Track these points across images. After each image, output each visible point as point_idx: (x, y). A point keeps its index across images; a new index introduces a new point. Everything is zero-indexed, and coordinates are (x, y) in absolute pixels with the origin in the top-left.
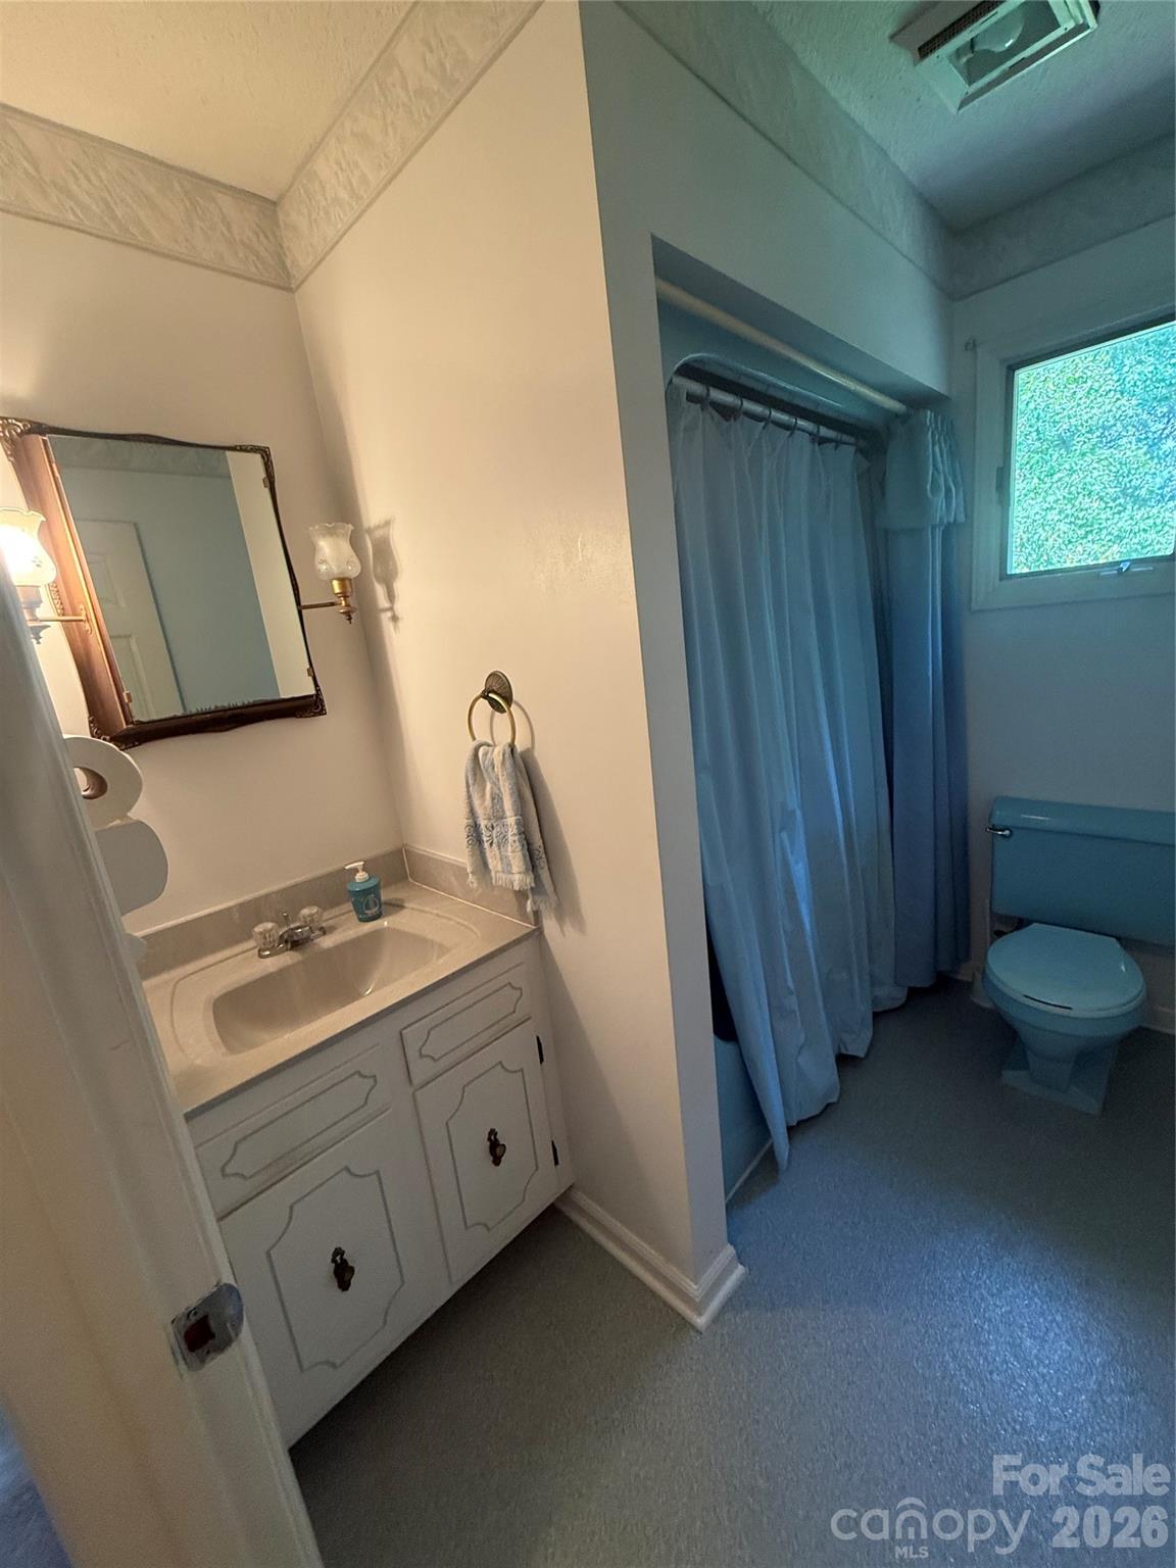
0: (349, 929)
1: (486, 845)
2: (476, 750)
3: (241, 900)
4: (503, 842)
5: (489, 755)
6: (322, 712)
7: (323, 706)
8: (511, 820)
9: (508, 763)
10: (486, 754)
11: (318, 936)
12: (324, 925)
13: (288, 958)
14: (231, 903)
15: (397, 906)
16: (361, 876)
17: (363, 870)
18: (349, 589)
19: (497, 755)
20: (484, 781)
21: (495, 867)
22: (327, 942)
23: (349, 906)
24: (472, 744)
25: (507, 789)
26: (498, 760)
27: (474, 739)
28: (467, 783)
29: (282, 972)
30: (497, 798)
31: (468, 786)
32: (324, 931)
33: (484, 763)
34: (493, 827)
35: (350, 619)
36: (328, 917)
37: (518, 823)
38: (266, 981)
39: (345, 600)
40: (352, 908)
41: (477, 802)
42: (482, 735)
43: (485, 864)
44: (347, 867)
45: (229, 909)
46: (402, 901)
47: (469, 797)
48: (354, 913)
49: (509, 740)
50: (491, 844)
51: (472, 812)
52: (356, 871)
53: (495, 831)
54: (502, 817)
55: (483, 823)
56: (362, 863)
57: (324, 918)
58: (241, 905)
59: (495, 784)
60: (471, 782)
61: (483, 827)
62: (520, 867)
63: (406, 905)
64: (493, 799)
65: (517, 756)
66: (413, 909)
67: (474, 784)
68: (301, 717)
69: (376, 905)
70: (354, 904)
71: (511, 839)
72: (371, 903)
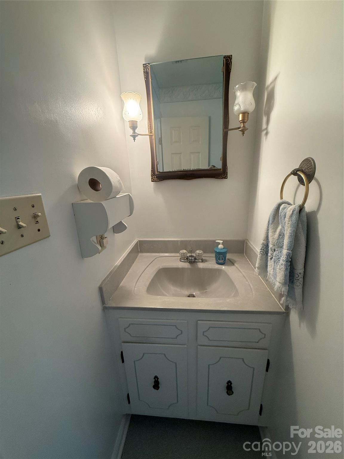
0: (211, 264)
1: (269, 258)
2: (279, 205)
3: (182, 239)
4: (276, 261)
5: (285, 209)
6: (226, 177)
7: (227, 175)
8: (285, 251)
9: (294, 217)
10: (284, 208)
11: (199, 262)
12: (203, 258)
13: (186, 265)
14: (179, 239)
15: (232, 263)
16: (220, 246)
17: (222, 244)
18: (246, 119)
19: (289, 210)
20: (279, 224)
21: (270, 271)
22: (201, 265)
23: (214, 255)
24: (279, 201)
25: (288, 233)
26: (289, 213)
27: (282, 198)
28: (269, 222)
29: (183, 269)
30: (282, 235)
31: (269, 224)
32: (203, 261)
33: (281, 213)
34: (275, 250)
35: (243, 134)
36: (205, 256)
37: (288, 255)
38: (177, 270)
39: (243, 124)
40: (214, 256)
41: (270, 234)
42: (288, 197)
43: (267, 266)
44: (216, 241)
45: (177, 241)
46: (235, 261)
47: (268, 230)
48: (215, 258)
49: (300, 203)
50: (271, 259)
51: (267, 238)
52: (219, 244)
53: (275, 253)
54: (282, 247)
55: (270, 246)
56: (222, 241)
57: (203, 255)
58: (181, 241)
59: (283, 227)
60: (270, 222)
61: (270, 248)
62: (281, 280)
63: (235, 264)
64: (280, 235)
65: (303, 214)
66: (237, 267)
67: (271, 224)
68: (217, 178)
69: (222, 260)
70: (216, 255)
71: (281, 262)
72: (221, 258)
